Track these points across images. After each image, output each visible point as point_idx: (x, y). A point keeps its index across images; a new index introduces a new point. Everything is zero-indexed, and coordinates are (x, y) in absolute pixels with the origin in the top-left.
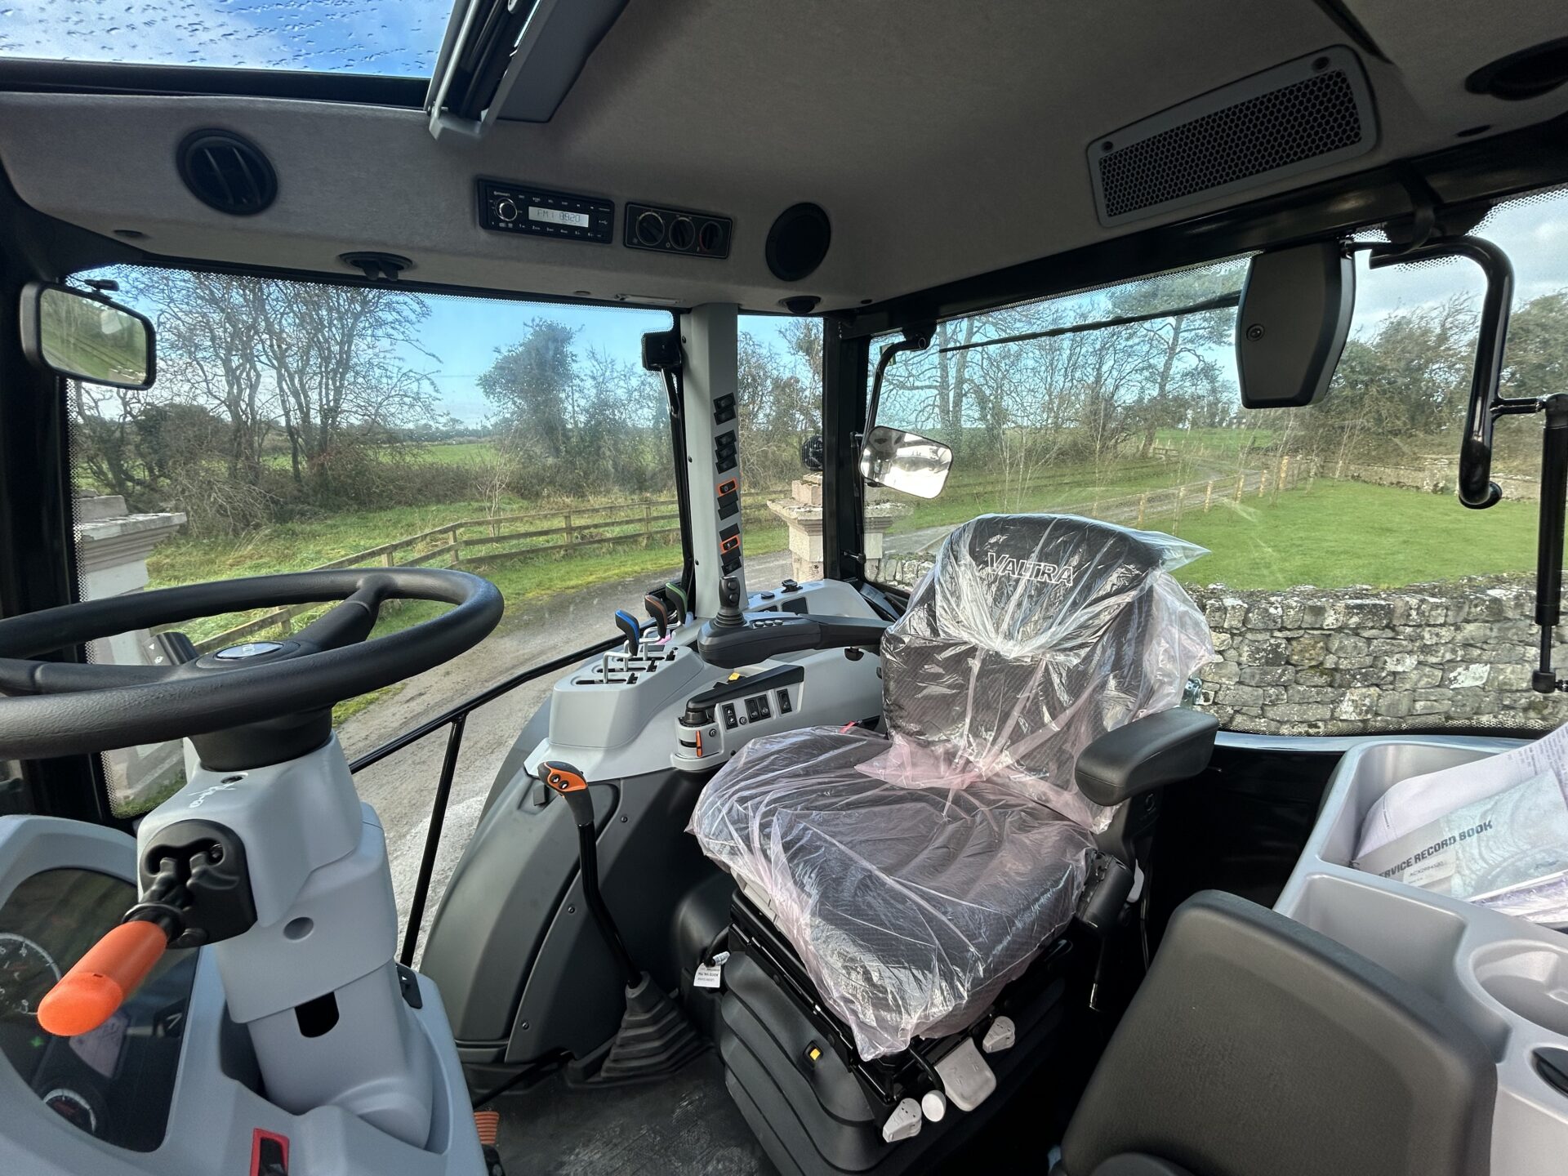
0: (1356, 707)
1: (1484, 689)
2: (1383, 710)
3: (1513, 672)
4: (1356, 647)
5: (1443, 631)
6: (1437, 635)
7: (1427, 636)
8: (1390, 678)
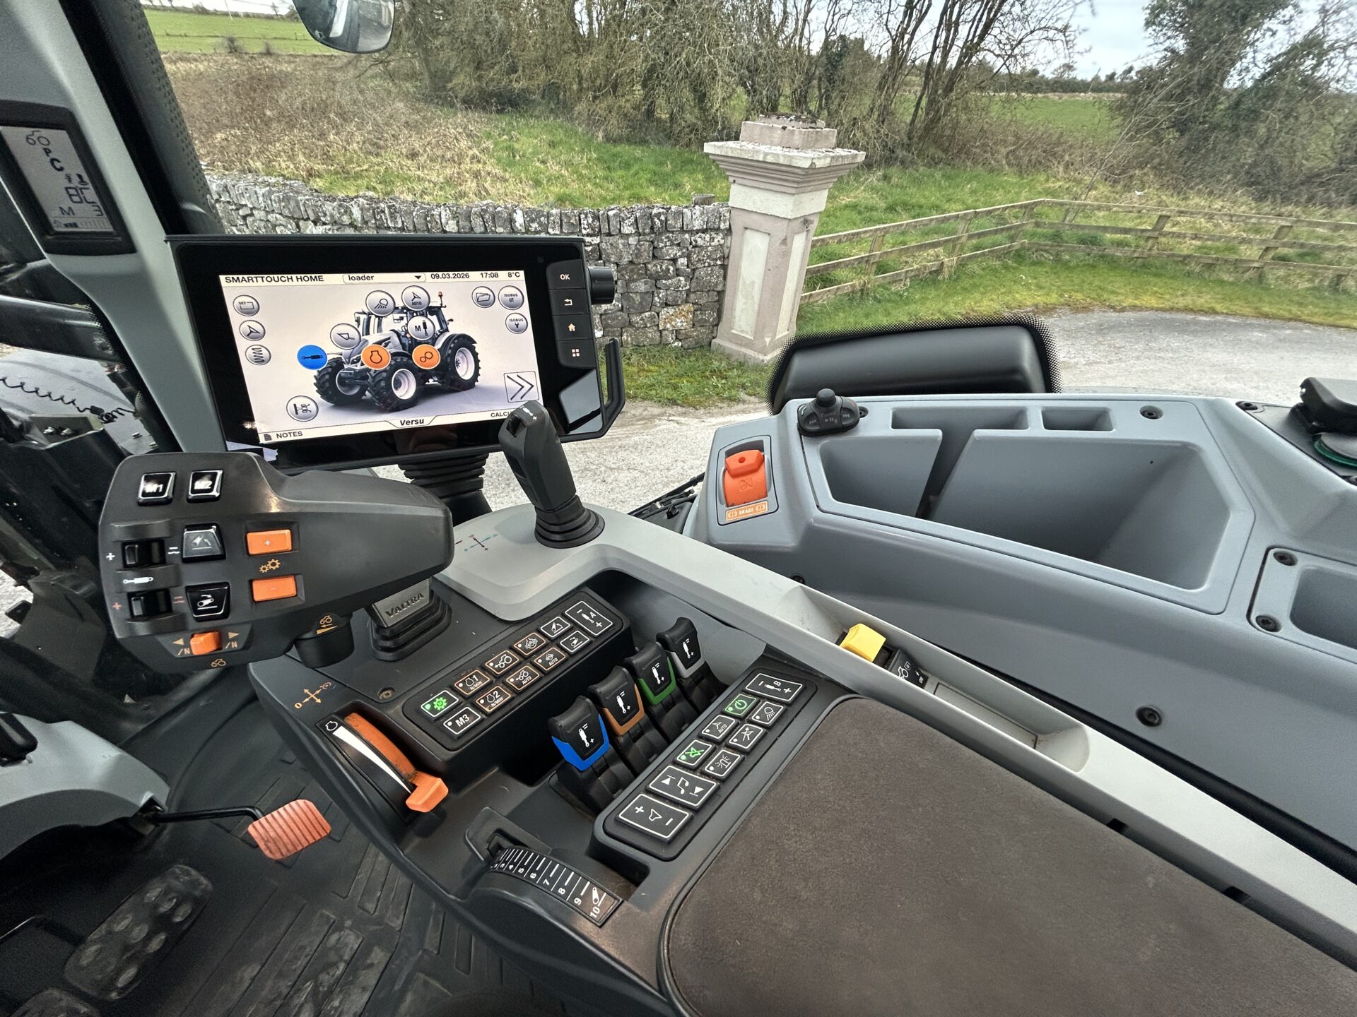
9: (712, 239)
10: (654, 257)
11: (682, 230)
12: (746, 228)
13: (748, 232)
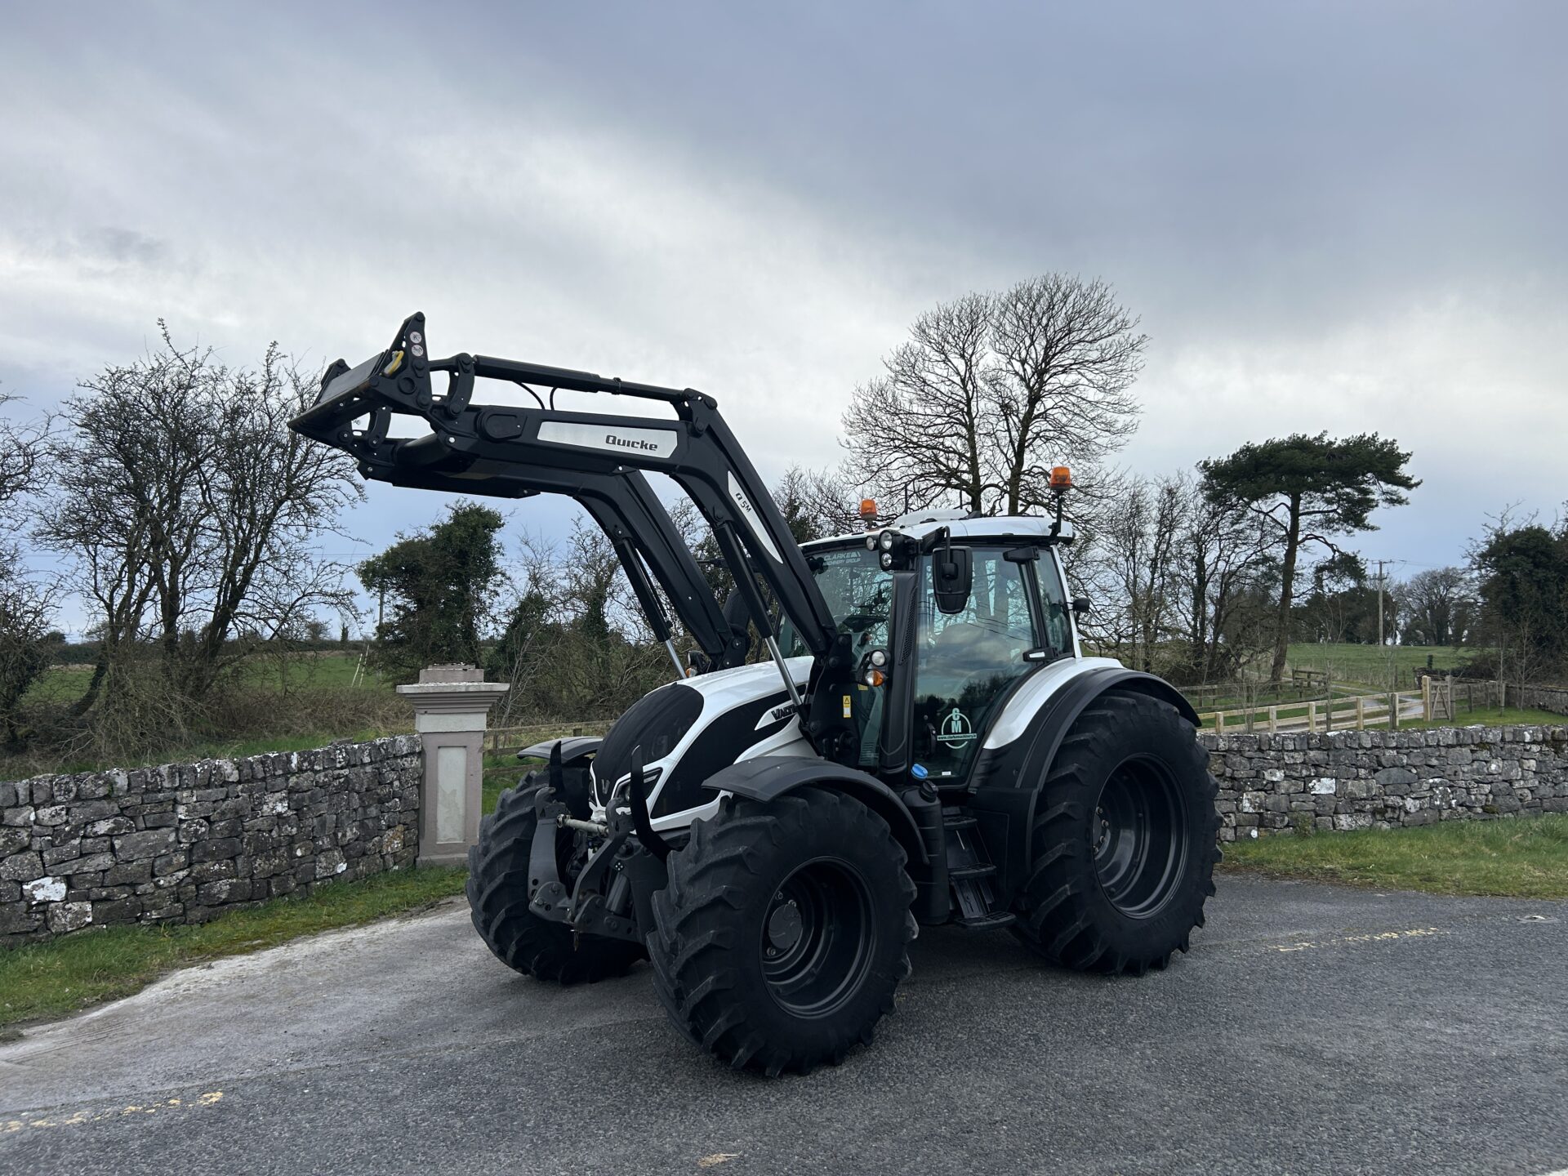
0: (1251, 803)
1: (1335, 794)
2: (1270, 807)
3: (1353, 785)
4: (1241, 763)
5: (1296, 755)
6: (1293, 757)
7: (1286, 757)
8: (1270, 786)
9: (412, 761)
10: (380, 784)
11: (395, 757)
12: (439, 747)
13: (442, 752)
